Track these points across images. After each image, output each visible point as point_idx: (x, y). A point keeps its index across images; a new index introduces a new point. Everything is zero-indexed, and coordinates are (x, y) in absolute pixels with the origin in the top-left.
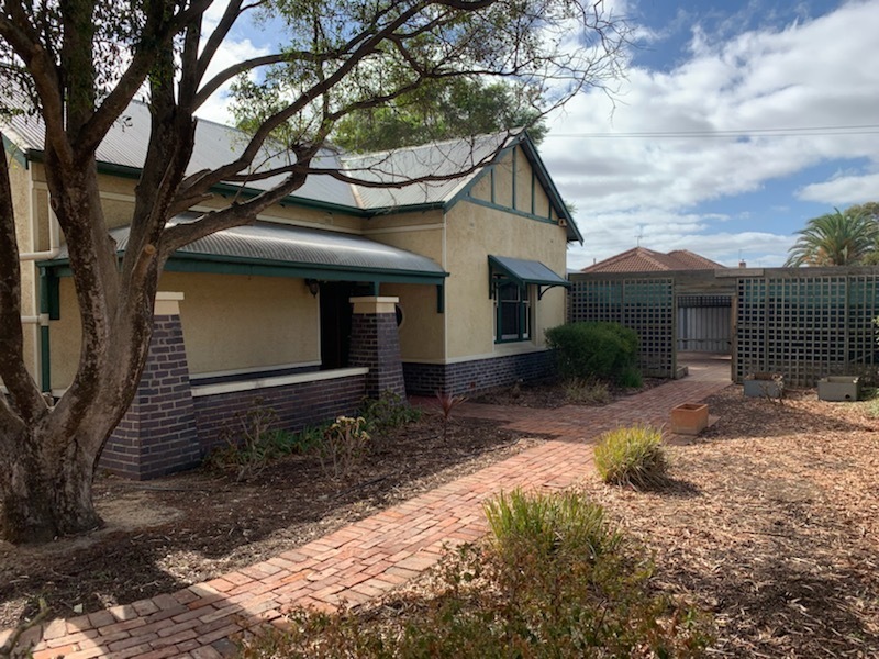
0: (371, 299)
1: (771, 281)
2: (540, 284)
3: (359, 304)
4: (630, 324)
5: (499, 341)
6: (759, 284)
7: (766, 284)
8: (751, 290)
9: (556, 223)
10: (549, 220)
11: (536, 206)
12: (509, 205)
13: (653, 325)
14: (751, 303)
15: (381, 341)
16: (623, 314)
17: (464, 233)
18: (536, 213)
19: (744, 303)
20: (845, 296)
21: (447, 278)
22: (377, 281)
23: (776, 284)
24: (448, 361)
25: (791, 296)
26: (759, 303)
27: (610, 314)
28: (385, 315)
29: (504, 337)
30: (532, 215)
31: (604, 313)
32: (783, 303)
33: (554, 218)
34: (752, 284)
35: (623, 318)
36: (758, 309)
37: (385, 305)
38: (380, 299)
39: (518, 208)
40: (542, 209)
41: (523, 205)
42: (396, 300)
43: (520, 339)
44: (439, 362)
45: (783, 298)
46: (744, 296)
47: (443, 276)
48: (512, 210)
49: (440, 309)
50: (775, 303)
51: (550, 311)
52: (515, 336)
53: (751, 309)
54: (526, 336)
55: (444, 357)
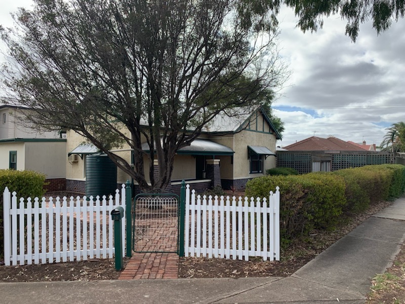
0: (212, 160)
1: (343, 155)
2: (265, 155)
3: (209, 161)
4: (297, 168)
5: (251, 173)
6: (338, 156)
7: (341, 156)
8: (336, 158)
9: (272, 134)
10: (270, 133)
11: (265, 129)
12: (255, 129)
13: (304, 169)
14: (336, 163)
15: (215, 172)
16: (294, 165)
17: (240, 139)
18: (265, 131)
19: (334, 162)
20: (365, 161)
21: (234, 154)
22: (214, 155)
23: (344, 156)
24: (234, 179)
25: (348, 161)
26: (338, 162)
27: (290, 165)
28: (216, 165)
29: (253, 172)
30: (263, 132)
31: (288, 164)
32: (346, 163)
33: (271, 132)
34: (336, 156)
35: (295, 166)
36: (338, 165)
37: (216, 162)
38: (215, 160)
39: (258, 130)
40: (267, 130)
41: (260, 129)
42: (219, 160)
43: (259, 173)
44: (231, 179)
45: (346, 161)
46: (334, 160)
47: (233, 153)
48: (256, 131)
49: (232, 163)
50: (344, 163)
51: (269, 163)
52: (257, 172)
53: (336, 164)
54: (260, 171)
55: (233, 177)
